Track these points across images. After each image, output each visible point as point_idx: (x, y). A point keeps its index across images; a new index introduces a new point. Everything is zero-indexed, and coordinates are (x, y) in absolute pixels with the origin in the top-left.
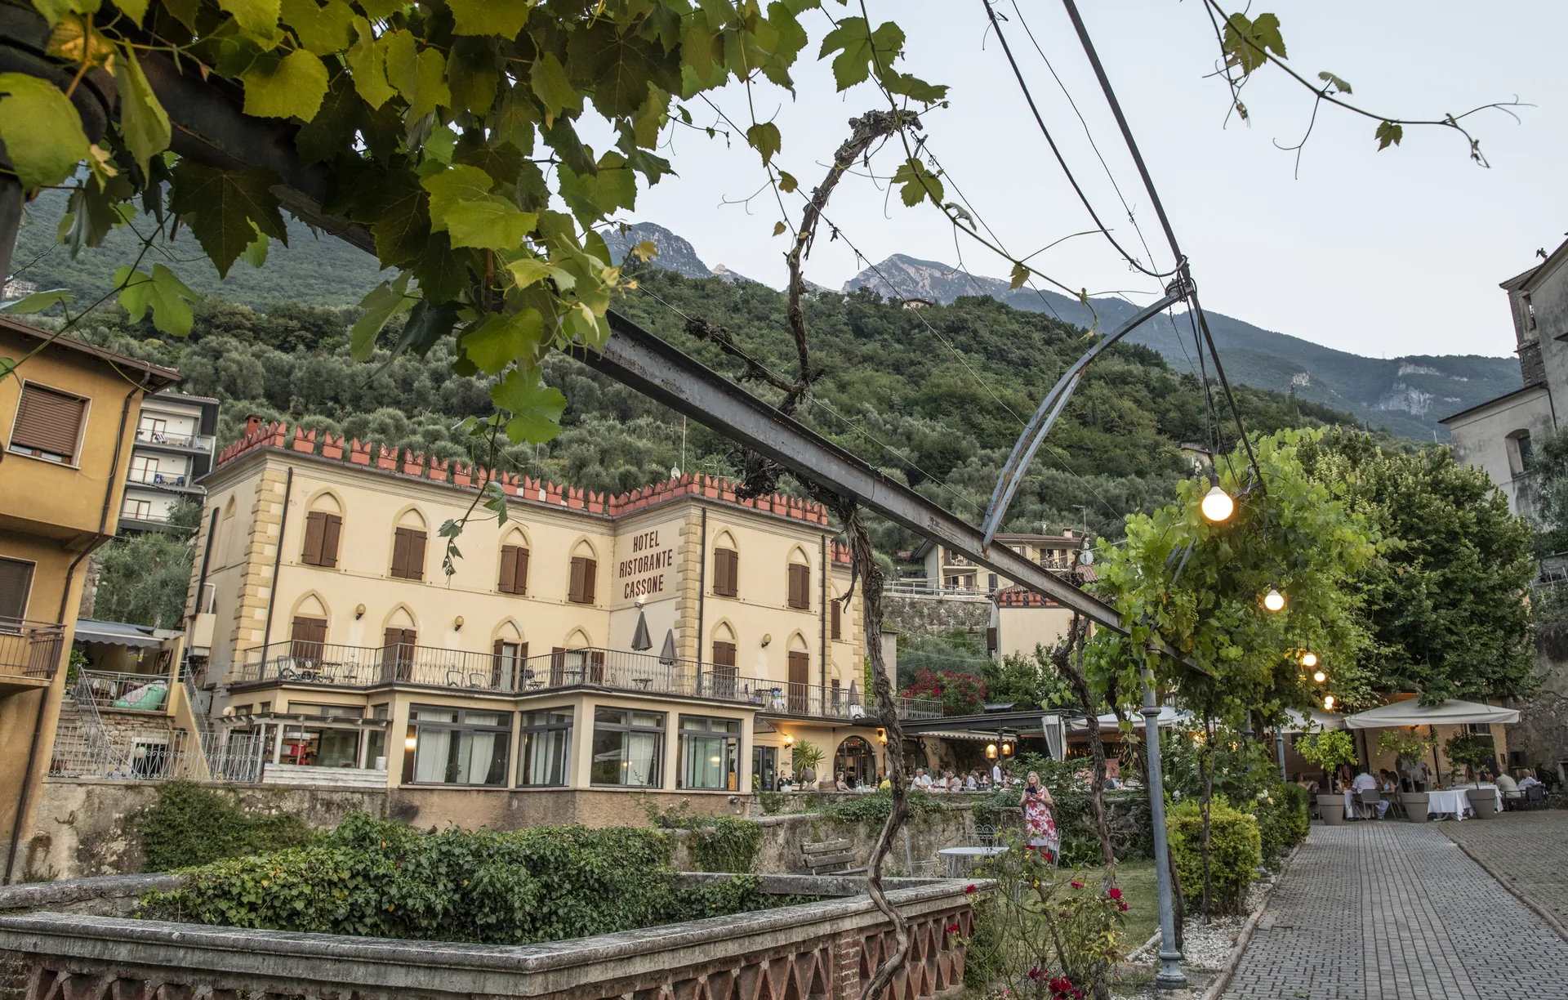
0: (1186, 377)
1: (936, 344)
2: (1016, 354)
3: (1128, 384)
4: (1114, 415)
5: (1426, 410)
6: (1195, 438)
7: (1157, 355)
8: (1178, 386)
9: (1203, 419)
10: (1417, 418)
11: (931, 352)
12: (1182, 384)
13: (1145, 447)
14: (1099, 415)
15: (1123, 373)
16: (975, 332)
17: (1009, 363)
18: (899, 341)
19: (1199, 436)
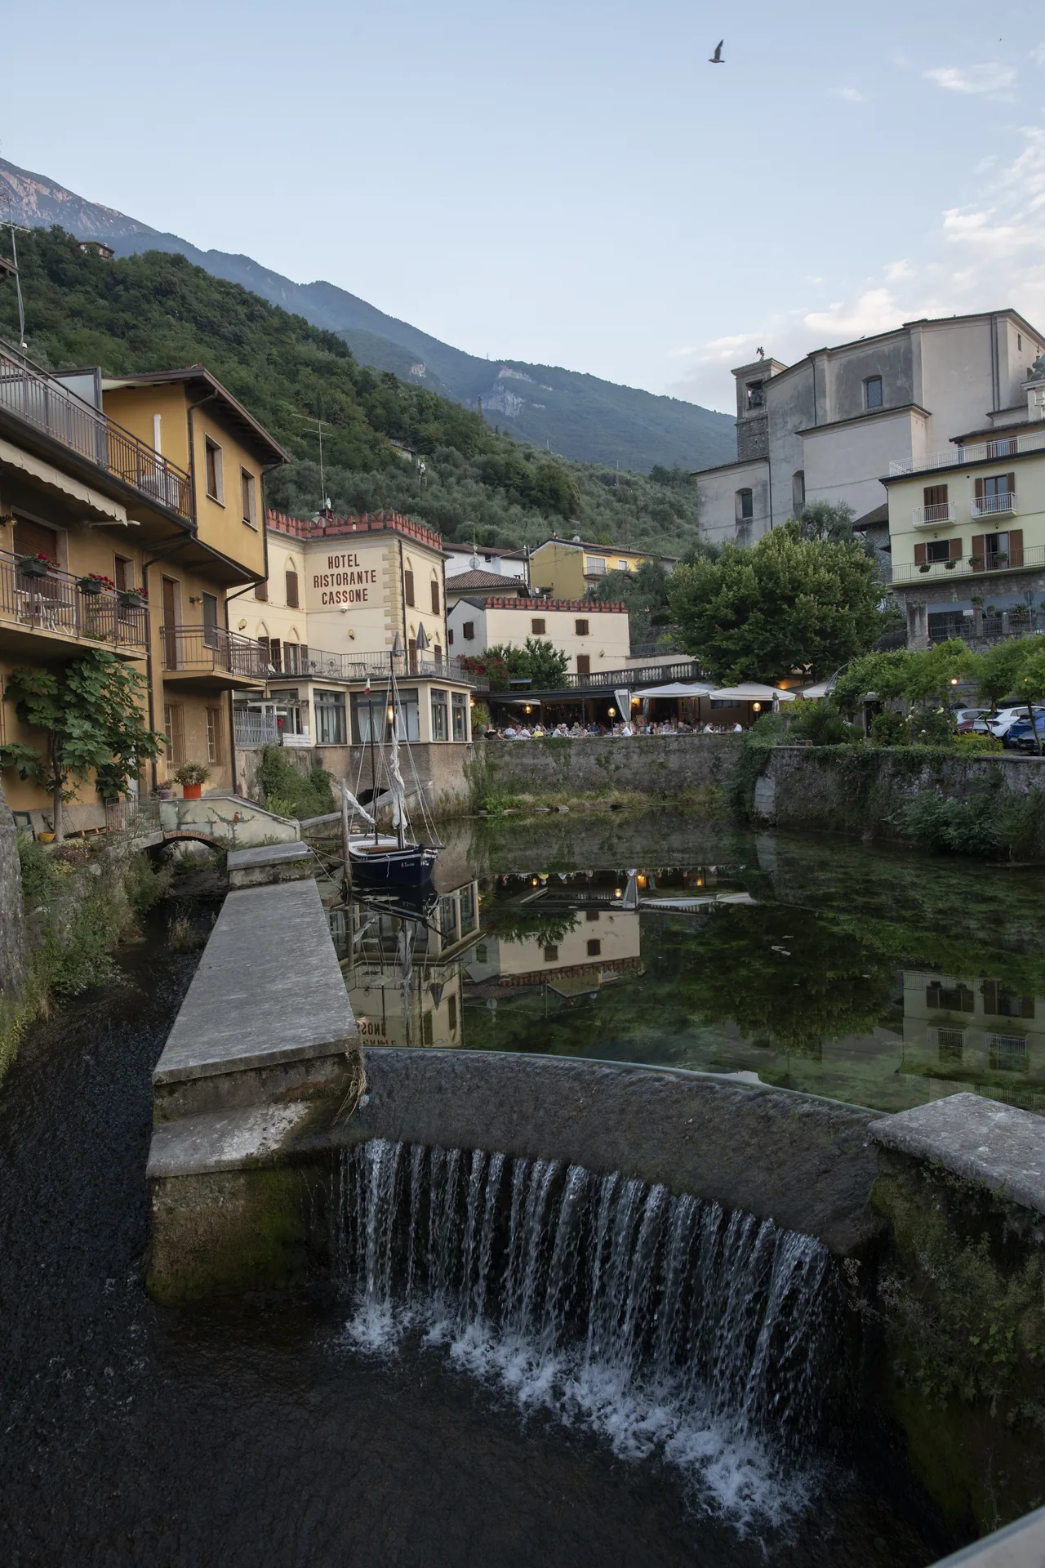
0: (386, 375)
1: (146, 307)
2: (228, 330)
3: (334, 374)
4: (337, 407)
5: (518, 413)
6: (397, 435)
7: (344, 345)
8: (379, 383)
9: (406, 418)
10: (510, 419)
11: (141, 315)
12: (383, 381)
13: (366, 442)
14: (324, 406)
15: (328, 363)
16: (183, 298)
17: (223, 337)
18: (102, 297)
19: (401, 434)
